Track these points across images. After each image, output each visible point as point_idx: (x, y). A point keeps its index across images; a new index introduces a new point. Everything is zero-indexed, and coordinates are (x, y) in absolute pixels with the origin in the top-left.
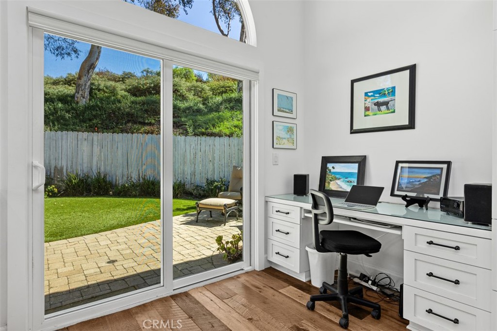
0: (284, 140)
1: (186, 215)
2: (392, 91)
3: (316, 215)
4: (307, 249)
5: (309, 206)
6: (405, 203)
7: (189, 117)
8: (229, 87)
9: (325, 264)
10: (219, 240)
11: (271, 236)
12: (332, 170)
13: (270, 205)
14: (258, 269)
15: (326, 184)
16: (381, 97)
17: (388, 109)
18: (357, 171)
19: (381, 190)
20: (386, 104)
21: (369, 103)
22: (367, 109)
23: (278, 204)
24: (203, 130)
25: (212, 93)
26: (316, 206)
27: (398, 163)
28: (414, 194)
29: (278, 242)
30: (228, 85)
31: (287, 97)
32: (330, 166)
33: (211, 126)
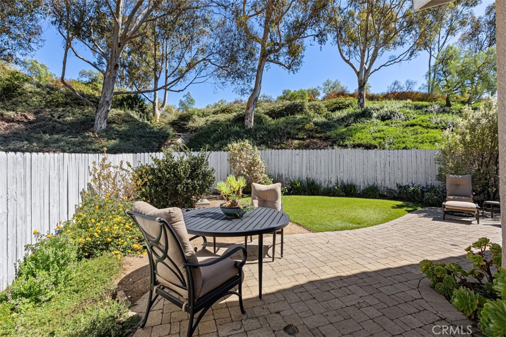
8: (342, 103)
25: (327, 109)
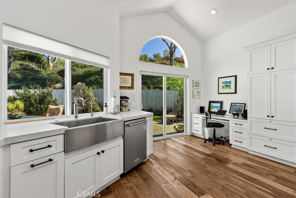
0: (197, 96)
1: (156, 121)
2: (230, 82)
3: (206, 117)
4: (204, 128)
5: (204, 116)
6: (233, 115)
7: (149, 80)
9: (209, 131)
10: (175, 127)
11: (193, 125)
12: (212, 105)
13: (192, 116)
14: (189, 135)
15: (210, 110)
16: (227, 84)
17: (229, 88)
18: (220, 106)
19: (226, 111)
20: (229, 86)
21: (224, 85)
22: (223, 87)
23: (195, 115)
24: (156, 86)
26: (206, 115)
27: (232, 103)
28: (236, 113)
29: (195, 127)
30: (165, 62)
31: (197, 82)
32: (212, 104)
33: (159, 84)
